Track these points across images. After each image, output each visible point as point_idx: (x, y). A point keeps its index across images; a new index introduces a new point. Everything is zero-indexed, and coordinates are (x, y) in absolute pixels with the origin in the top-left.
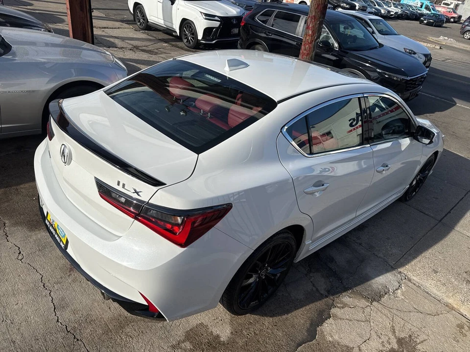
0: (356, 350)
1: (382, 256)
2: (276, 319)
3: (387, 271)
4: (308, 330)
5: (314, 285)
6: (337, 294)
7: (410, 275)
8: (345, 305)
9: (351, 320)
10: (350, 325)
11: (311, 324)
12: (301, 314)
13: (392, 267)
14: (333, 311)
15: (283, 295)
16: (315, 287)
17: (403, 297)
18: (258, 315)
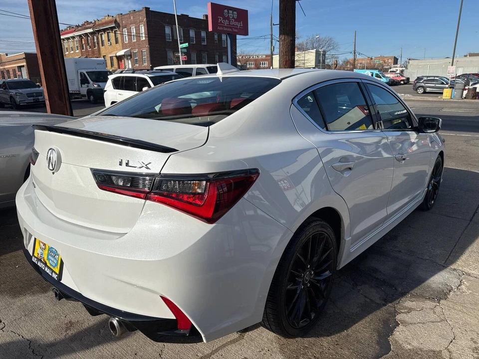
0: (445, 354)
1: (428, 258)
2: (335, 337)
3: (440, 270)
4: (378, 343)
5: (366, 297)
6: (395, 299)
7: (466, 270)
8: (410, 310)
9: (424, 323)
10: (424, 328)
11: (379, 336)
12: (363, 328)
13: (444, 267)
14: (399, 317)
15: (334, 312)
16: (368, 298)
17: (470, 291)
18: (312, 337)
